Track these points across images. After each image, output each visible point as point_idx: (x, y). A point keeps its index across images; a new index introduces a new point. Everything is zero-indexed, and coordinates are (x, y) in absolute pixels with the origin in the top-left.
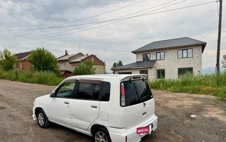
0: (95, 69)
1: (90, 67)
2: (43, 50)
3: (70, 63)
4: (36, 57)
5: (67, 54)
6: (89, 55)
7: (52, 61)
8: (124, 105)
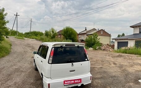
0: (99, 39)
1: (96, 38)
2: (69, 27)
3: (87, 35)
4: (65, 31)
5: (86, 30)
6: (100, 30)
7: (73, 34)
8: (51, 63)
